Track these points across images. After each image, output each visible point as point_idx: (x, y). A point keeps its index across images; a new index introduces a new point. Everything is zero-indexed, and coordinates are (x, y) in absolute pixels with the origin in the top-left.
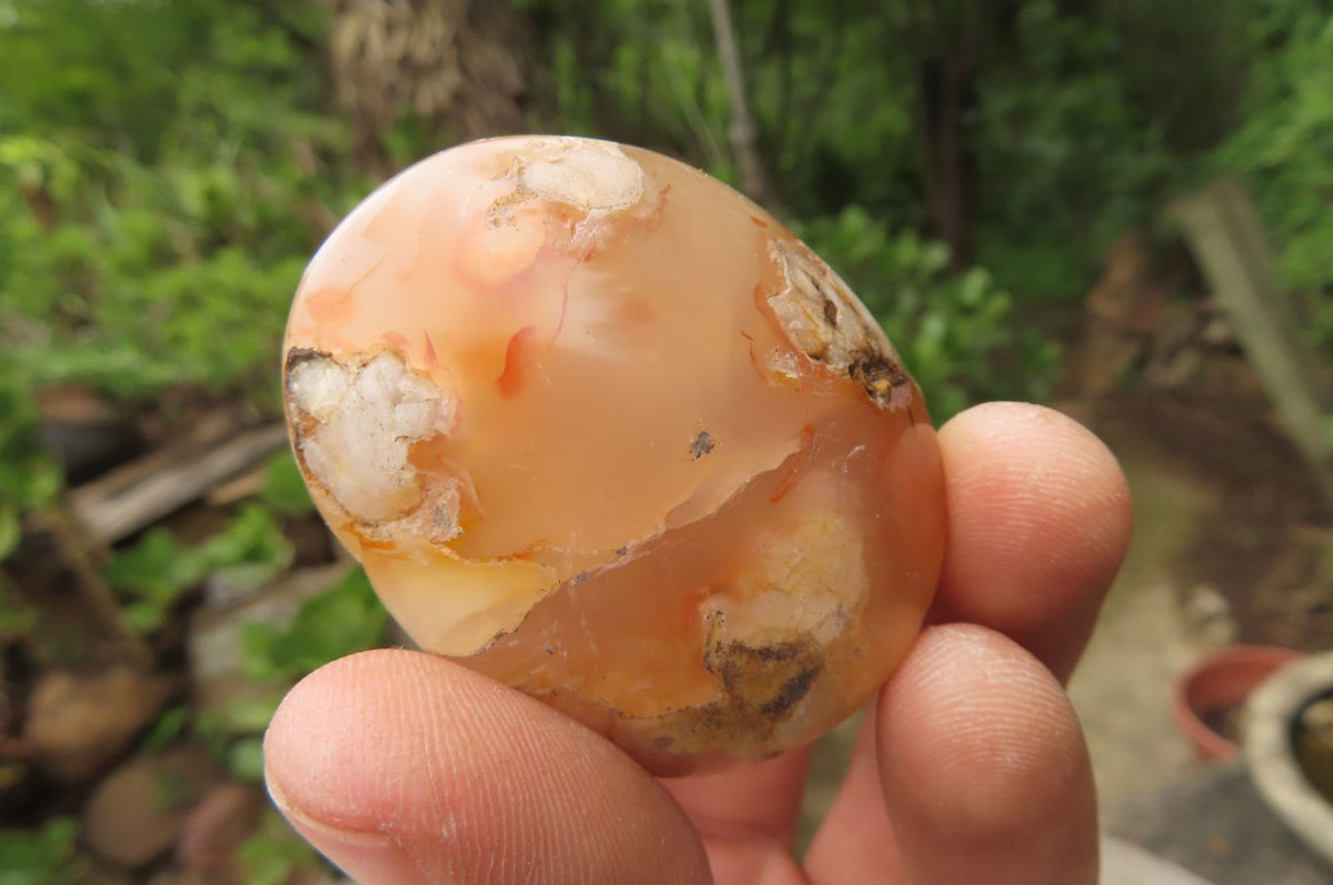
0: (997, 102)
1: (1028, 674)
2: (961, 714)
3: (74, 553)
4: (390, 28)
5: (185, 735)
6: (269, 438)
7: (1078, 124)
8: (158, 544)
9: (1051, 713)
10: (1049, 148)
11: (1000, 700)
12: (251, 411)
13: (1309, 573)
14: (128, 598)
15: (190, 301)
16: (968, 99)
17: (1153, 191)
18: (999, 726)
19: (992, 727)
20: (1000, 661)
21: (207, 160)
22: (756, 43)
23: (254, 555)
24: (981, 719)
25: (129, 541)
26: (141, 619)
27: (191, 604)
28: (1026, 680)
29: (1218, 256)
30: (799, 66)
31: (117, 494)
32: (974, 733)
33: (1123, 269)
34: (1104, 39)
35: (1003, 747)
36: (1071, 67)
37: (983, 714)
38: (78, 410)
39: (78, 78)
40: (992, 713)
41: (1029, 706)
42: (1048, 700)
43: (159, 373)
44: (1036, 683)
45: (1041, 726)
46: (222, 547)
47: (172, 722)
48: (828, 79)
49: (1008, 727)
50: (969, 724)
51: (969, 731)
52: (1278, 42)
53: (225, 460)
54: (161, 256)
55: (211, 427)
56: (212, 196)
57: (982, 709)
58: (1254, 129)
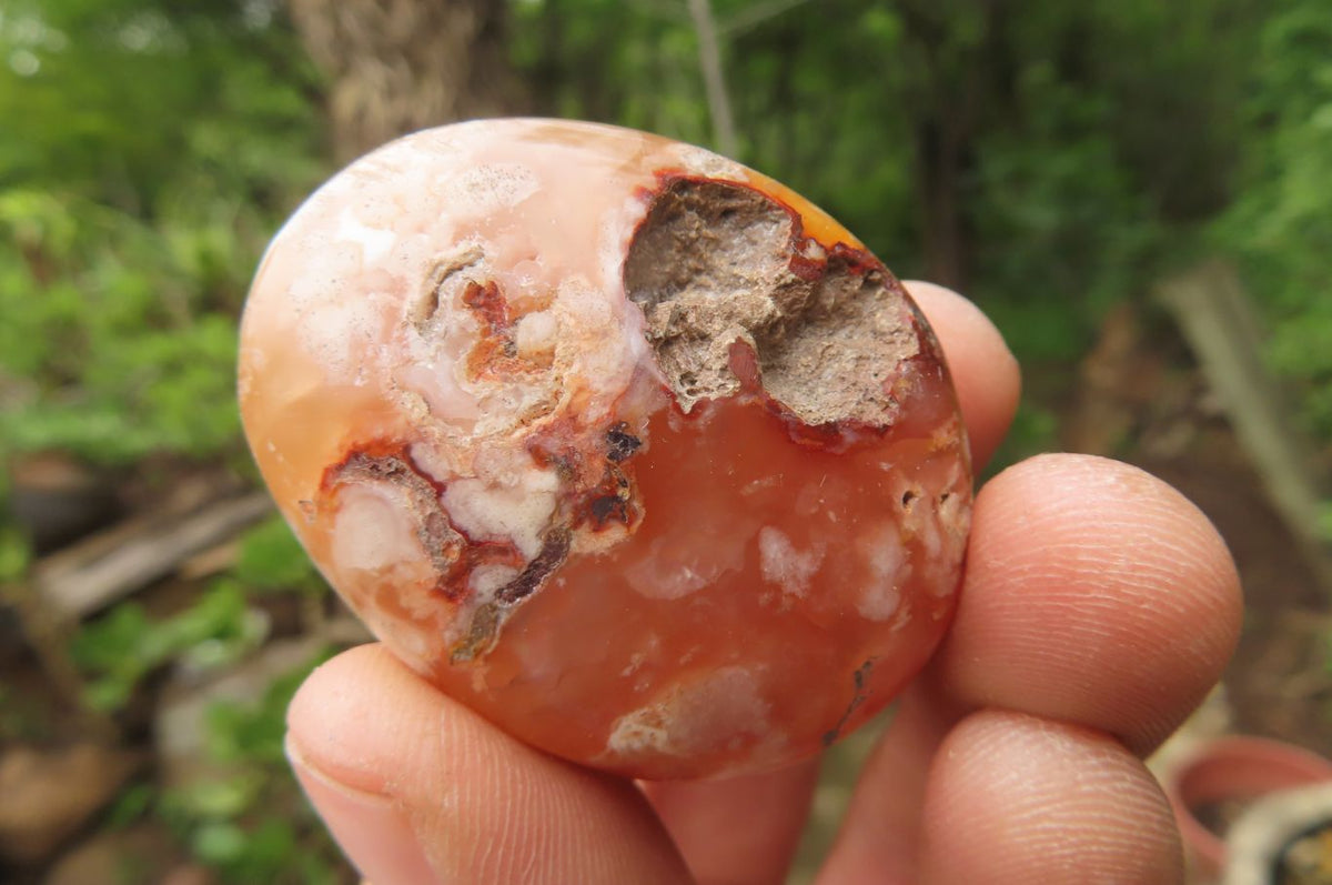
0: (995, 166)
1: (1128, 777)
2: (1045, 831)
3: (39, 627)
4: (390, 93)
5: (147, 816)
6: (250, 507)
7: (1071, 192)
8: (127, 620)
9: (1156, 826)
10: (1039, 215)
11: (1096, 814)
12: (233, 477)
13: (1305, 656)
14: (94, 675)
15: (173, 369)
16: (966, 161)
17: (1147, 264)
18: (1094, 848)
19: (1085, 848)
20: (1093, 761)
21: (202, 222)
22: (759, 99)
23: (223, 633)
24: (1072, 839)
25: (97, 616)
26: (104, 697)
27: (159, 681)
28: (1127, 785)
29: (1208, 334)
30: (803, 124)
31: (90, 564)
32: (1063, 857)
33: (1119, 338)
34: (1099, 107)
35: (1097, 873)
36: (1070, 133)
37: (1075, 832)
38: (56, 478)
39: (92, 123)
40: (1085, 831)
41: (1131, 821)
42: (1154, 810)
43: (138, 441)
44: (1139, 789)
45: (1146, 845)
46: (192, 623)
47: (134, 802)
48: (830, 134)
49: (1106, 849)
50: (1055, 845)
51: (1055, 853)
52: (1268, 122)
53: (201, 530)
54: (154, 319)
55: (191, 493)
56: (206, 258)
57: (1071, 826)
58: (1244, 208)
